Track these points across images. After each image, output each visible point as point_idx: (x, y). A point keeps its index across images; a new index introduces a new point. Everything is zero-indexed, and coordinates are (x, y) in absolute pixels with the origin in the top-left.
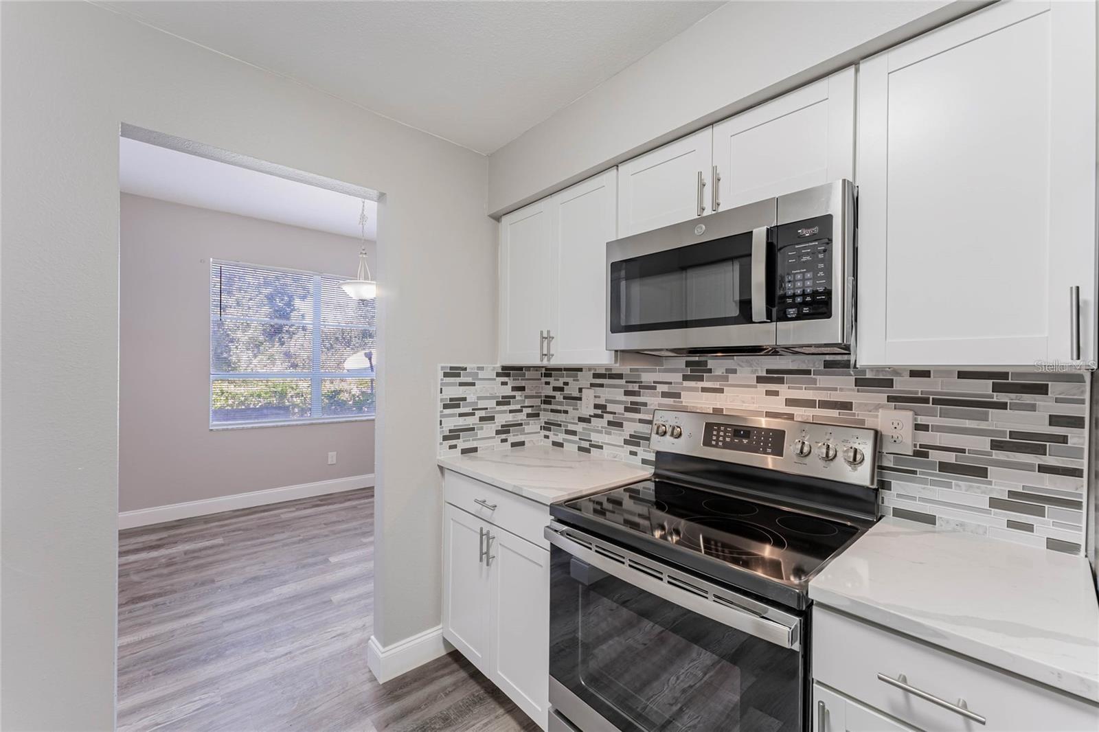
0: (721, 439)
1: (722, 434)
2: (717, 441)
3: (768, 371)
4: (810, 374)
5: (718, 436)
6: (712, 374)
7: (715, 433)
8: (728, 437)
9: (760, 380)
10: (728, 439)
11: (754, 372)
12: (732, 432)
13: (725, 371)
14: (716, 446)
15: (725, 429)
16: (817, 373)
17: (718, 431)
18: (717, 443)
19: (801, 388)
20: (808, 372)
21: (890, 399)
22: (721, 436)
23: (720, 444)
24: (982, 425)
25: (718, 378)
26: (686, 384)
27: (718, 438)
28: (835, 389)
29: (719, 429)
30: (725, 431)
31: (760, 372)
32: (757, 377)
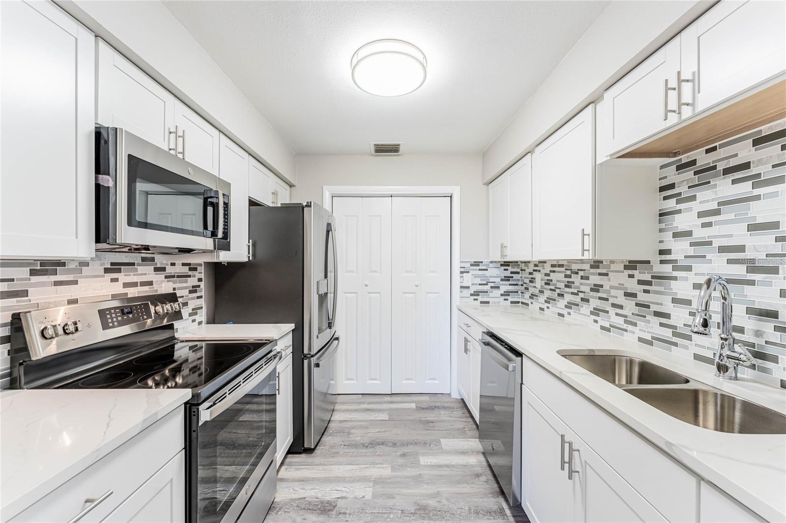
0: (115, 319)
1: (114, 315)
2: (113, 322)
3: (112, 264)
4: (135, 266)
5: (112, 318)
6: (66, 267)
7: (108, 316)
8: (119, 316)
9: (107, 271)
10: (119, 318)
11: (102, 265)
12: (121, 311)
13: (78, 265)
14: (113, 327)
15: (115, 311)
16: (139, 265)
17: (110, 314)
18: (113, 324)
19: (130, 275)
20: (133, 264)
21: (166, 277)
22: (114, 317)
23: (116, 323)
24: (184, 285)
25: (71, 271)
26: (35, 279)
27: (112, 320)
28: (146, 274)
29: (110, 312)
30: (116, 313)
31: (106, 265)
32: (104, 268)
